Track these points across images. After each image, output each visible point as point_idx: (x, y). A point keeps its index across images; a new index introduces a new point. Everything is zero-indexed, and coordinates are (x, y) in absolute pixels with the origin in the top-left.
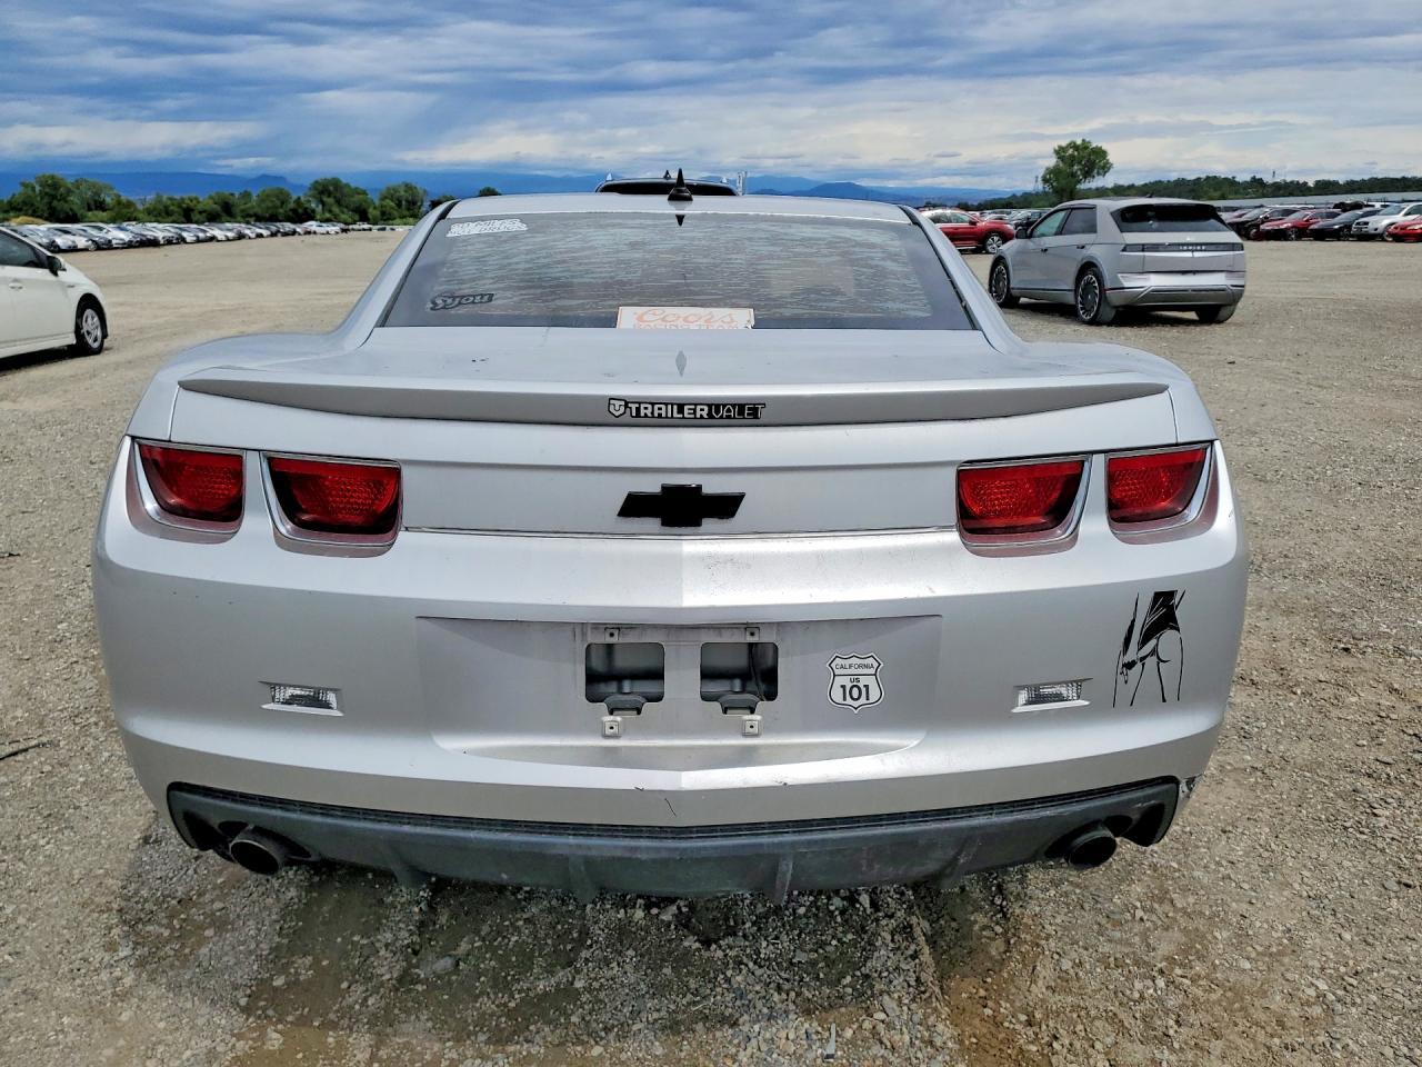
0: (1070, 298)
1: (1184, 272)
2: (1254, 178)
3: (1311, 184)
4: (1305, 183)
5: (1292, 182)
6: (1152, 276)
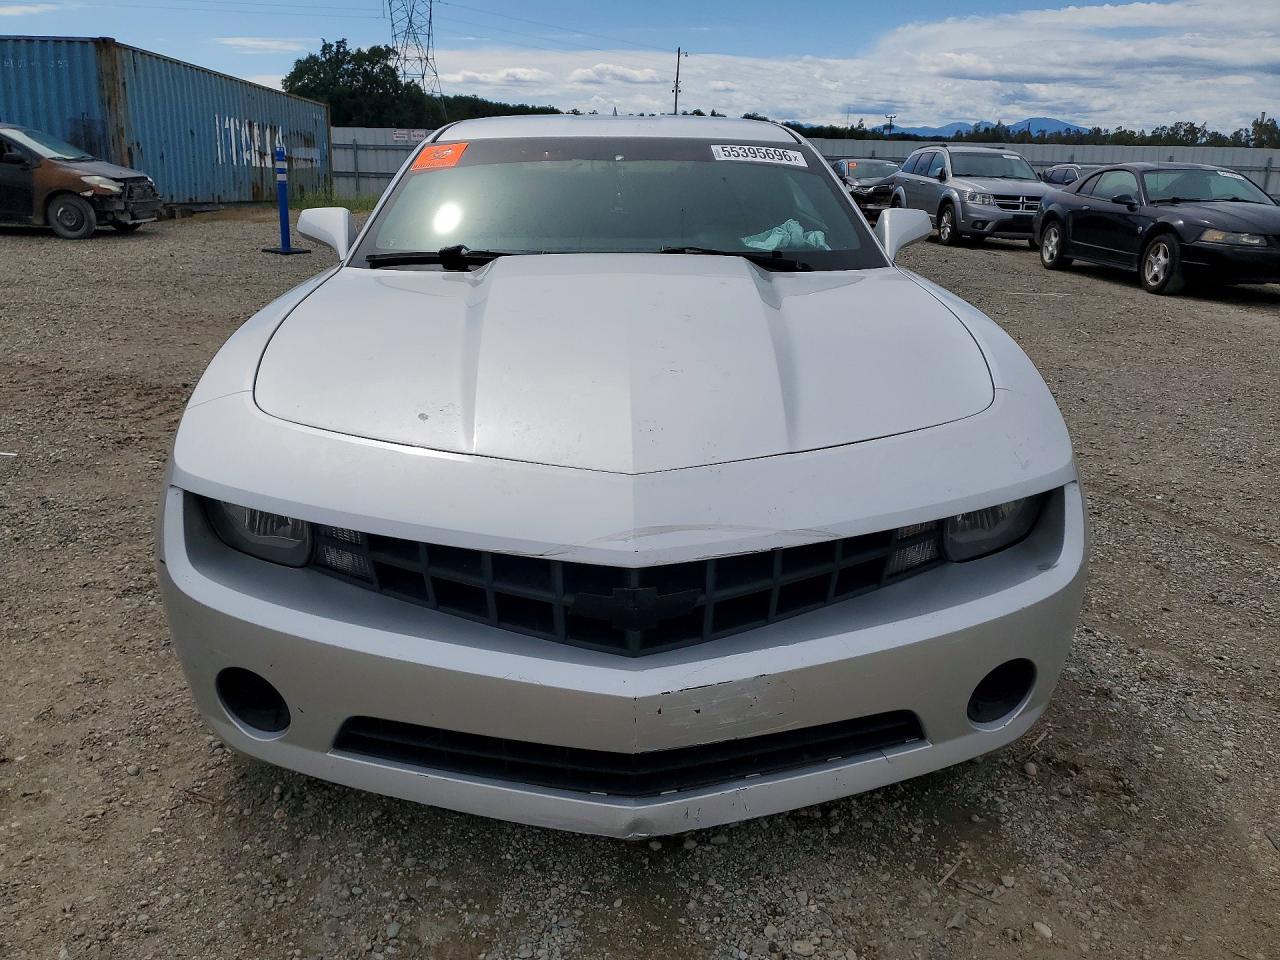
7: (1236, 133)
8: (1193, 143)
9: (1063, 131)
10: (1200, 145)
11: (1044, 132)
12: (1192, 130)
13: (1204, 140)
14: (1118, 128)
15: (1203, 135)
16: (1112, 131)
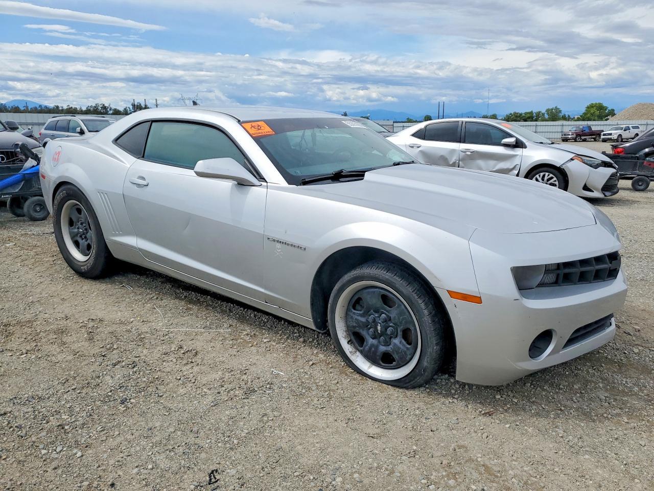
7: (125, 109)
8: (106, 113)
9: (38, 107)
10: (109, 114)
11: (27, 107)
12: (104, 107)
13: (111, 112)
14: (68, 106)
15: (110, 109)
16: (65, 107)
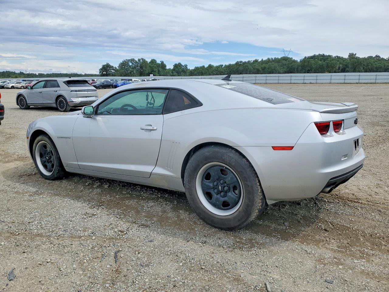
0: (54, 105)
1: (86, 97)
2: (21, 72)
3: (37, 74)
4: (36, 74)
5: (32, 74)
6: (80, 98)
